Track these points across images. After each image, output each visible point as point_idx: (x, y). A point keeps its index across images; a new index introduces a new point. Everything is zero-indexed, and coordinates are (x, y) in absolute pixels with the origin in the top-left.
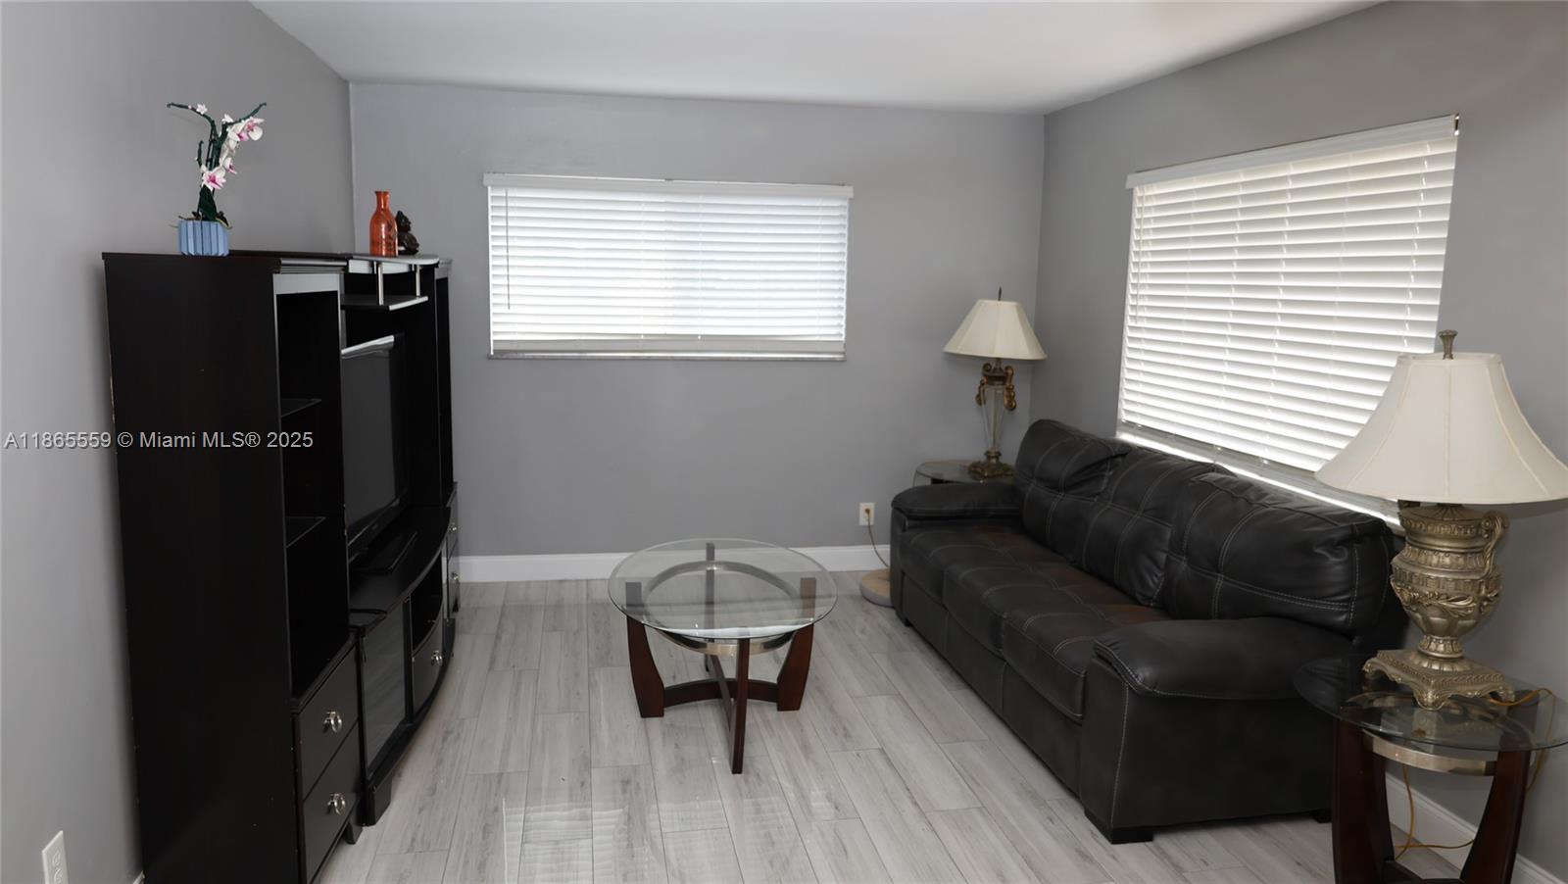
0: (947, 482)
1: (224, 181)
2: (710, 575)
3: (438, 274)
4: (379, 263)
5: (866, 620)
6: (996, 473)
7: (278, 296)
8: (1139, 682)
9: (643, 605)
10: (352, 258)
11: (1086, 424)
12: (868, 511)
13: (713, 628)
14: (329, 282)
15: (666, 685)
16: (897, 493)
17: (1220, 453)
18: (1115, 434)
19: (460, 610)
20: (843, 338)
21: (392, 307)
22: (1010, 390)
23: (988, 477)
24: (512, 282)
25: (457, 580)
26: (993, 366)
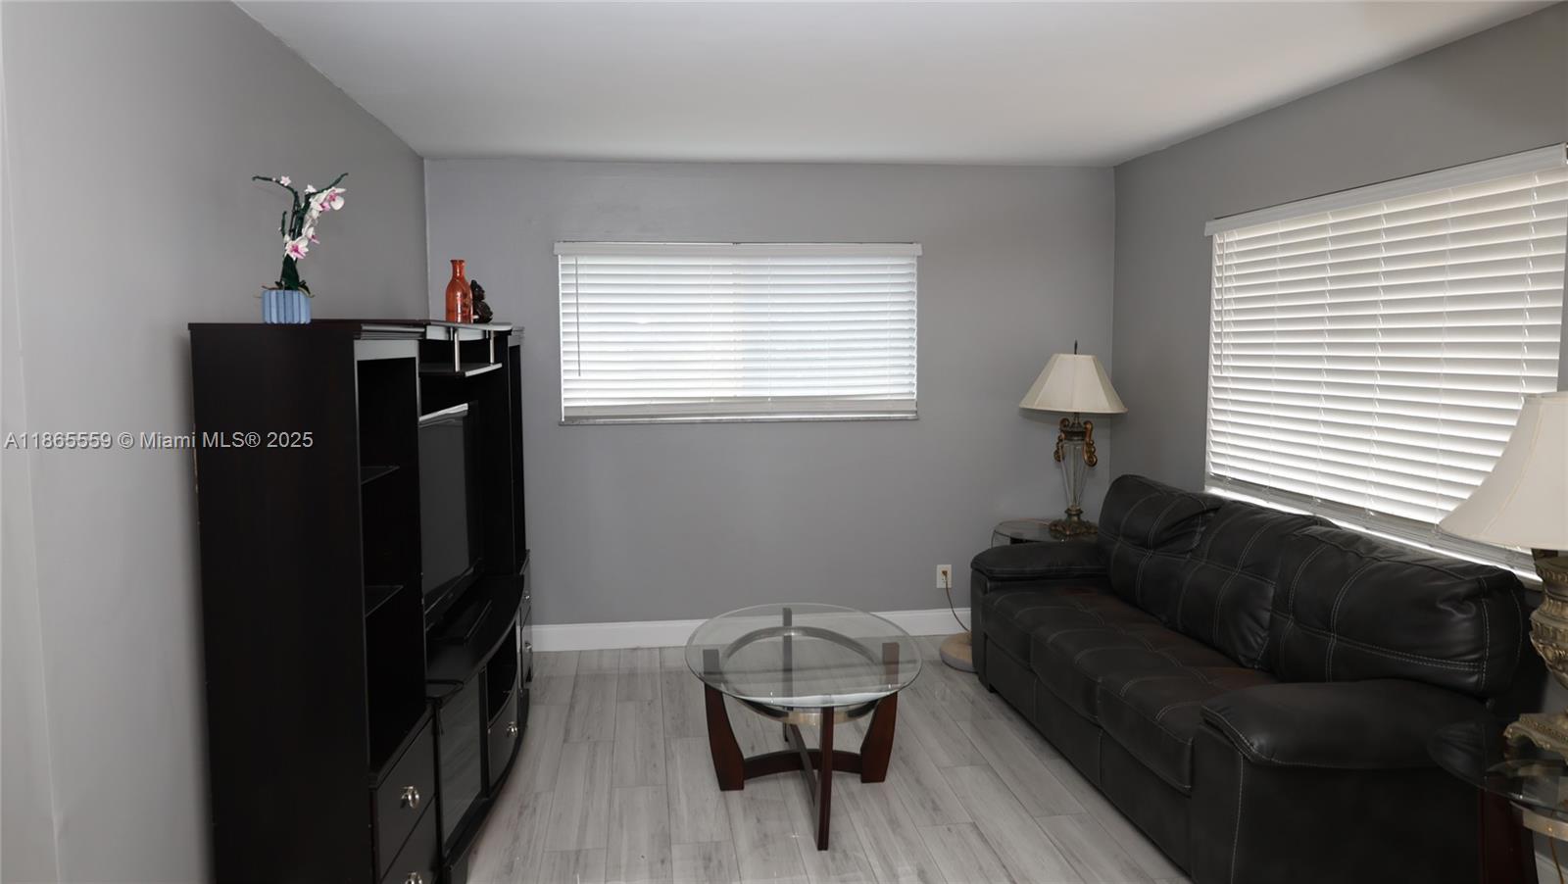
0: (1027, 541)
1: (307, 250)
2: (788, 641)
3: (511, 342)
4: (455, 330)
5: (946, 685)
6: (1078, 531)
7: (359, 362)
8: (1254, 750)
9: (721, 673)
10: (430, 324)
11: (1172, 478)
12: (945, 573)
13: (791, 696)
14: (408, 349)
15: (745, 757)
16: (977, 554)
17: (1321, 505)
18: (1203, 488)
19: (533, 680)
20: (915, 397)
21: (469, 374)
22: (1090, 445)
23: (1070, 535)
24: (582, 348)
25: (530, 649)
26: (1071, 420)
